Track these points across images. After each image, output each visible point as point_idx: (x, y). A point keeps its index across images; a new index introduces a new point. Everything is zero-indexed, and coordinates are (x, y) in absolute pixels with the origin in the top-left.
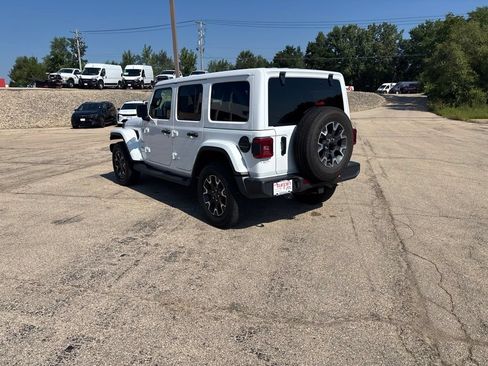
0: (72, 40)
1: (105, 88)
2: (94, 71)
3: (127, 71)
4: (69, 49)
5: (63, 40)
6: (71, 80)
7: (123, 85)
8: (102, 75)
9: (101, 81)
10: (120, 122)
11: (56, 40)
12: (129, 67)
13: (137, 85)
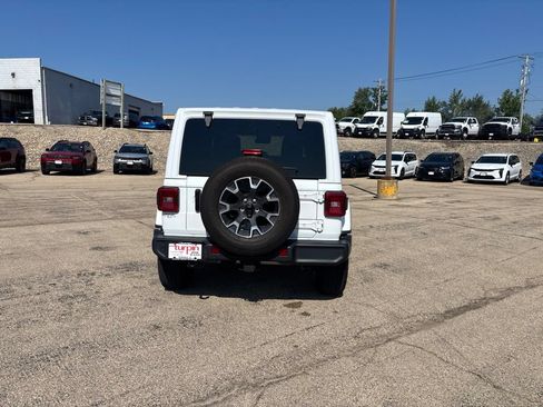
0: (375, 90)
1: (379, 137)
2: (372, 120)
3: (408, 119)
4: (371, 99)
5: (367, 90)
6: (349, 129)
7: (402, 134)
8: (378, 123)
9: (377, 130)
10: (371, 174)
11: (360, 90)
12: (411, 115)
13: (416, 135)
